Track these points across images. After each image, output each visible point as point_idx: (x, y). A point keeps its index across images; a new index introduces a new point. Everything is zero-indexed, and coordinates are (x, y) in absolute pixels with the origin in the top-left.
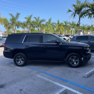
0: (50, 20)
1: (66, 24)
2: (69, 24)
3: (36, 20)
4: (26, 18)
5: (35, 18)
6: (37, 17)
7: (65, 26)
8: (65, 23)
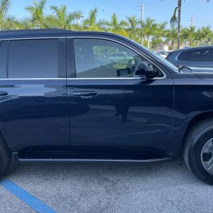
0: (93, 15)
1: (132, 24)
2: (139, 26)
3: (58, 13)
4: (29, 9)
5: (55, 8)
6: (60, 7)
7: (130, 29)
8: (130, 21)
